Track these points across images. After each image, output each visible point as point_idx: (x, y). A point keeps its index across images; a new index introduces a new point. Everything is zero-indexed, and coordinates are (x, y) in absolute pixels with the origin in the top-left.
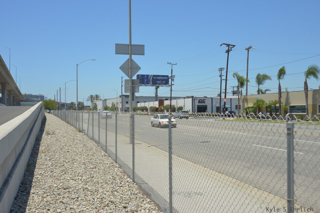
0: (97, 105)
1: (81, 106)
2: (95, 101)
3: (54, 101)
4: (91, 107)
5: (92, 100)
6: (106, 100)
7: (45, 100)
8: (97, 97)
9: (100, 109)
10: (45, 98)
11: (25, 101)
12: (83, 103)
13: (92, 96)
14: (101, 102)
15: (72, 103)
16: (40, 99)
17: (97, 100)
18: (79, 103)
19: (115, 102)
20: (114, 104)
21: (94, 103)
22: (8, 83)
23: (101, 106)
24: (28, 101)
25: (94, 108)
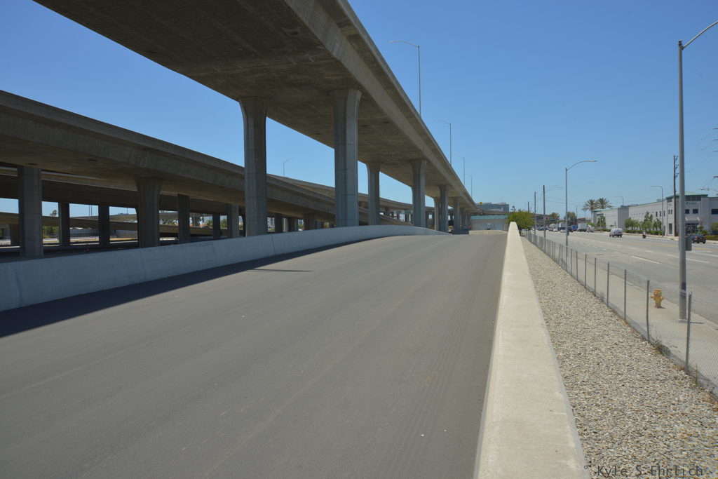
0: (604, 218)
1: (572, 219)
2: (599, 210)
3: (528, 213)
4: (592, 221)
5: (592, 209)
6: (624, 209)
7: (510, 211)
8: (602, 202)
9: (611, 226)
10: (511, 208)
11: (475, 214)
12: (573, 214)
13: (592, 202)
14: (616, 212)
15: (554, 215)
16: (502, 210)
17: (603, 208)
18: (568, 215)
19: (652, 210)
20: (649, 215)
21: (598, 213)
22: (451, 185)
23: (616, 219)
24: (484, 214)
25: (599, 222)
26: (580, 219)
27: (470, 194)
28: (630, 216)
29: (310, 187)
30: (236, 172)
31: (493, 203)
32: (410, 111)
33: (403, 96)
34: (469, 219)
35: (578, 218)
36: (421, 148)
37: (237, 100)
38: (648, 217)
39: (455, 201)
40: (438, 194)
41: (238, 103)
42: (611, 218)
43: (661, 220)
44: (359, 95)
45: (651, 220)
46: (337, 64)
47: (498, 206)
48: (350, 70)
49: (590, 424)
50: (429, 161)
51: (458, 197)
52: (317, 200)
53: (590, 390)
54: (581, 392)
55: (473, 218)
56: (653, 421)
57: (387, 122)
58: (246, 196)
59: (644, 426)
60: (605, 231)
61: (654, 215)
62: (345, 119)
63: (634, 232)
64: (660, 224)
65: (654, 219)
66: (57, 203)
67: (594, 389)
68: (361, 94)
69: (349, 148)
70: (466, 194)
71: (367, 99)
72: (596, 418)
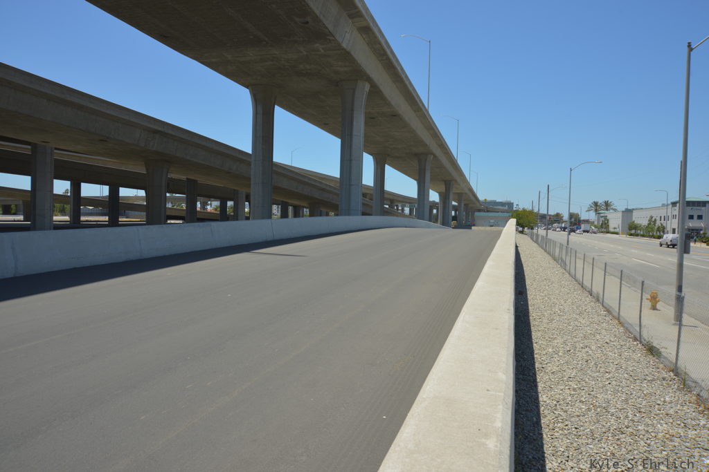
0: (608, 220)
1: (575, 220)
2: (603, 212)
3: (531, 212)
4: (596, 223)
5: (596, 210)
6: (628, 212)
7: (514, 209)
8: (607, 204)
9: (615, 228)
10: (515, 206)
11: (479, 211)
12: (577, 215)
13: (596, 204)
14: (620, 215)
15: (558, 215)
16: (506, 208)
17: (607, 210)
18: (571, 216)
19: (656, 215)
20: (653, 219)
21: (602, 215)
22: (456, 181)
23: (619, 222)
24: (488, 211)
25: (602, 224)
26: (584, 221)
27: (475, 190)
28: (634, 219)
29: (315, 176)
30: (244, 158)
31: (498, 200)
32: (418, 105)
33: (411, 89)
34: (473, 214)
35: (582, 219)
36: (427, 143)
37: (247, 88)
38: (652, 221)
39: (459, 197)
40: (443, 188)
41: (248, 90)
42: (615, 221)
43: (665, 225)
44: (367, 87)
45: (655, 224)
46: (346, 56)
47: (502, 204)
48: (359, 62)
49: (572, 420)
50: (435, 156)
51: (462, 193)
52: (323, 190)
53: (576, 386)
54: (567, 387)
55: (477, 214)
56: (636, 419)
57: (395, 115)
58: (252, 182)
59: (626, 424)
60: (608, 232)
61: (658, 219)
62: (352, 110)
63: (637, 235)
64: (664, 228)
65: (658, 223)
66: (69, 182)
67: (580, 386)
68: (369, 86)
69: (355, 140)
70: (471, 190)
71: (375, 92)
72: (579, 414)
